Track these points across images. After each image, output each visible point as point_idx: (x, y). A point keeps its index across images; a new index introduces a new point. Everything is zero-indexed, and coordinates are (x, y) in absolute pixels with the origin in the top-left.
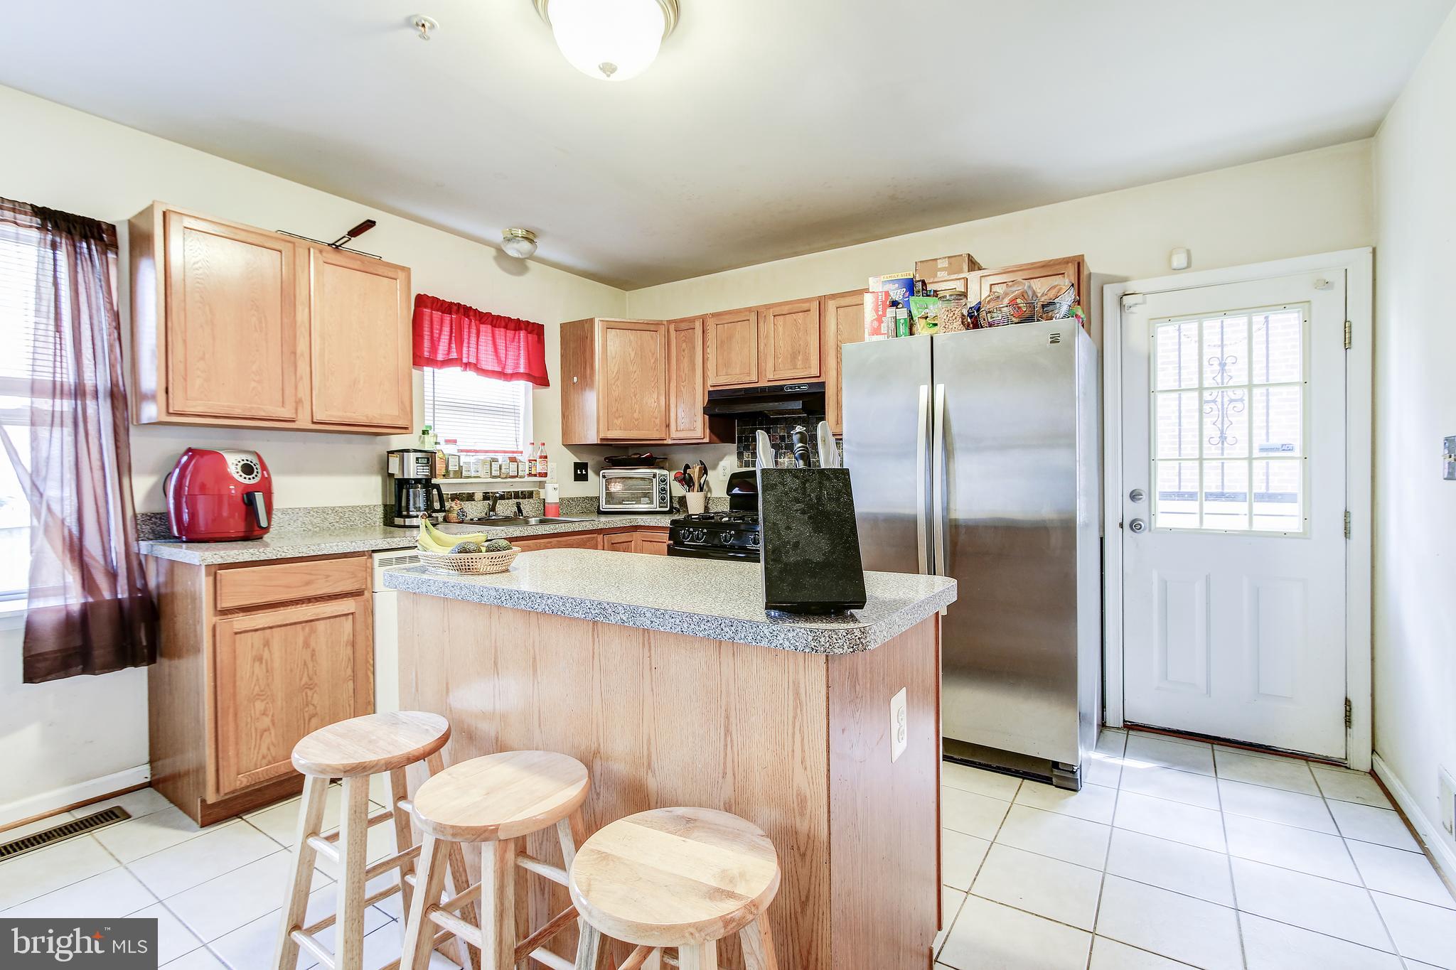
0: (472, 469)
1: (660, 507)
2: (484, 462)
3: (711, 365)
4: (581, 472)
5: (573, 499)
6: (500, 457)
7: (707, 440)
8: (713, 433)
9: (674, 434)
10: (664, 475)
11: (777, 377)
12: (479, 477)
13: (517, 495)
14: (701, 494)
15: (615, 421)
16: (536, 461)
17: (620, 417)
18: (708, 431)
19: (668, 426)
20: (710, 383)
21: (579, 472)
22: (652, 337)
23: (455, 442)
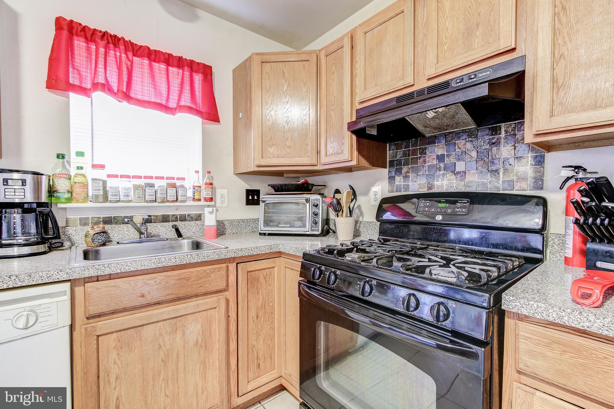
0: (122, 194)
1: (312, 230)
2: (136, 187)
3: (359, 81)
4: (253, 197)
5: (243, 221)
6: (158, 184)
7: (354, 163)
8: (363, 156)
9: (324, 159)
10: (317, 200)
11: (440, 71)
12: (130, 201)
13: (176, 218)
14: (351, 220)
15: (269, 149)
16: (200, 187)
17: (273, 145)
18: (355, 153)
19: (318, 152)
20: (358, 99)
21: (250, 198)
22: (304, 67)
23: (102, 167)
